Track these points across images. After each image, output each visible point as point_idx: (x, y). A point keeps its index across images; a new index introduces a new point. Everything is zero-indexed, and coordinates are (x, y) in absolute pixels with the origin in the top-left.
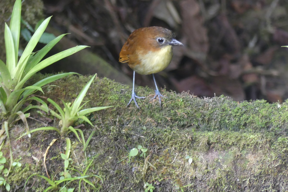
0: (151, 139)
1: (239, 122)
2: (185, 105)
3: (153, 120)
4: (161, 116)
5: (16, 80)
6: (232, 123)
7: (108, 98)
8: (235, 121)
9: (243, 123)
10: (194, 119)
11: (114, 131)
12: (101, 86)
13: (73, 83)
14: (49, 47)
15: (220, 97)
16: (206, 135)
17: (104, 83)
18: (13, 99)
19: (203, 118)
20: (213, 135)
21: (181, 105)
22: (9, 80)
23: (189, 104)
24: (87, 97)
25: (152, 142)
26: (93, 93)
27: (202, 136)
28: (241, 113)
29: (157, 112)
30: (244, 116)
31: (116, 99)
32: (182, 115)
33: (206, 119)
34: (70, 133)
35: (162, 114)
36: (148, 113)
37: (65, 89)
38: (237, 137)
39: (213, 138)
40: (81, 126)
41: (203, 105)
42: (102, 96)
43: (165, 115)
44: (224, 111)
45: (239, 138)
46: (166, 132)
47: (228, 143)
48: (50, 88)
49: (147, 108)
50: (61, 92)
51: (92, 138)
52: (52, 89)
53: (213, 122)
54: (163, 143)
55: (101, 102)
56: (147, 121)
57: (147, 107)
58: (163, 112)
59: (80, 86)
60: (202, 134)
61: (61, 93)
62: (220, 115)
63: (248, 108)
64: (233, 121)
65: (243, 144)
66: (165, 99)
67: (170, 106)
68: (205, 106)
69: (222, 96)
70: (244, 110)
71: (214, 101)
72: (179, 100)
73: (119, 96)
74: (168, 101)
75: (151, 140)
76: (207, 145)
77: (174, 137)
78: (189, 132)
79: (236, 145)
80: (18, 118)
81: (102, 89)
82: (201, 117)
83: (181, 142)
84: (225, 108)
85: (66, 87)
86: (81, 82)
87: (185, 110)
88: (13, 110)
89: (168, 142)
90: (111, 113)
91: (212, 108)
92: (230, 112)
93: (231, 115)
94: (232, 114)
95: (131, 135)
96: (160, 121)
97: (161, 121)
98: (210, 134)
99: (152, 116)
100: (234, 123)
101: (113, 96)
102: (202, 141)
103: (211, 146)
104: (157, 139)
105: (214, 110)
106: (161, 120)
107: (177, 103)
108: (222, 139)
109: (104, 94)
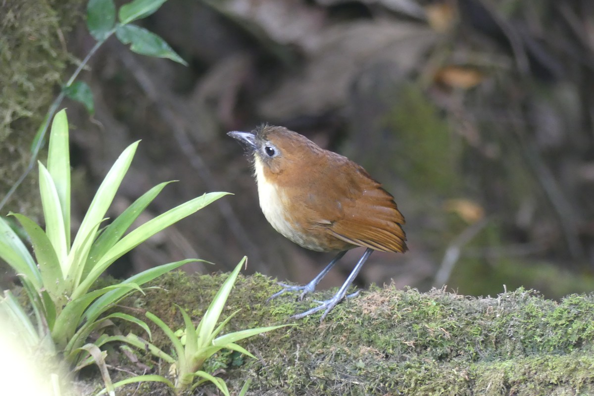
0: (379, 385)
1: (566, 339)
2: (444, 312)
3: (376, 350)
4: (394, 340)
5: (71, 281)
6: (549, 341)
7: (271, 312)
8: (555, 338)
9: (574, 339)
10: (467, 341)
11: (294, 376)
12: (253, 289)
13: (190, 288)
14: (135, 212)
15: (516, 291)
16: (498, 368)
17: (258, 284)
18: (69, 323)
19: (486, 336)
20: (515, 367)
21: (433, 314)
22: (58, 279)
23: (452, 311)
24: (224, 314)
25: (379, 391)
26: (236, 305)
27: (488, 370)
28: (568, 318)
29: (382, 332)
30: (574, 326)
31: (288, 313)
32: (438, 333)
33: (493, 339)
34: (196, 389)
35: (394, 336)
36: (364, 336)
37: (174, 300)
38: (568, 365)
39: (515, 373)
40: (218, 372)
41: (482, 310)
42: (256, 309)
43: (401, 336)
44: (530, 319)
45: (573, 366)
46: (409, 369)
47: (549, 380)
48: (140, 303)
49: (361, 324)
50: (164, 308)
51: (248, 393)
52: (145, 304)
53: (508, 343)
54: (406, 391)
55: (255, 321)
56: (362, 351)
57: (360, 322)
58: (396, 332)
59: (206, 292)
60: (490, 365)
61: (166, 310)
62: (522, 326)
63: (581, 308)
64: (552, 337)
65: (582, 379)
66: (397, 304)
67: (410, 317)
68: (486, 312)
69: (520, 288)
70: (574, 311)
71: (505, 300)
72: (429, 303)
73: (294, 306)
74: (404, 307)
75: (378, 388)
76: (503, 388)
77: (428, 377)
78: (459, 363)
79: (567, 381)
80: (80, 365)
81: (255, 296)
82: (480, 335)
83: (445, 387)
84: (532, 312)
85: (176, 298)
86: (206, 286)
87: (444, 322)
88: (68, 348)
89: (415, 389)
90: (279, 344)
91: (504, 314)
92: (543, 319)
93: (546, 326)
94: (548, 324)
95: (333, 382)
96: (391, 351)
97: (393, 350)
98: (508, 364)
99: (372, 341)
100: (554, 340)
101: (281, 308)
102: (490, 379)
103: (512, 389)
104: (390, 385)
105: (509, 318)
106: (393, 348)
107: (425, 309)
108: (534, 371)
109: (261, 306)
